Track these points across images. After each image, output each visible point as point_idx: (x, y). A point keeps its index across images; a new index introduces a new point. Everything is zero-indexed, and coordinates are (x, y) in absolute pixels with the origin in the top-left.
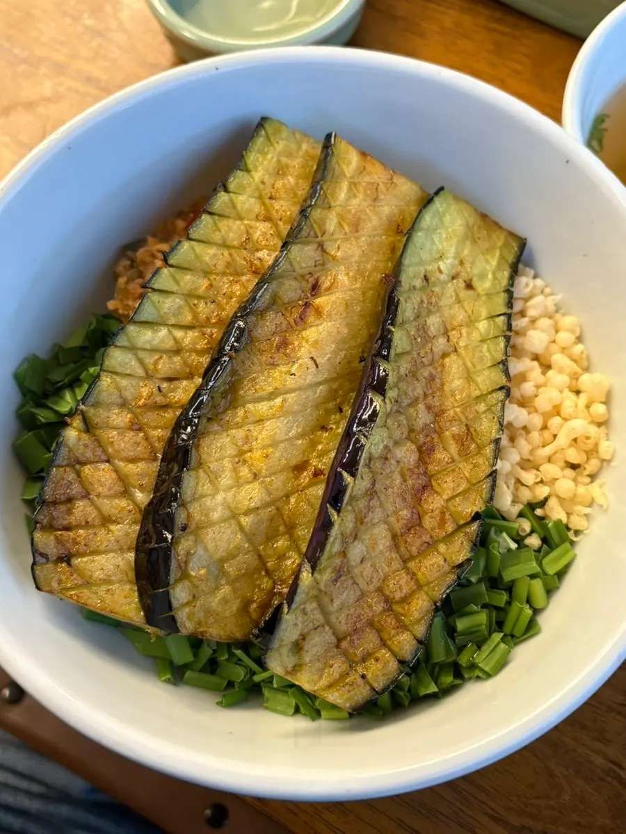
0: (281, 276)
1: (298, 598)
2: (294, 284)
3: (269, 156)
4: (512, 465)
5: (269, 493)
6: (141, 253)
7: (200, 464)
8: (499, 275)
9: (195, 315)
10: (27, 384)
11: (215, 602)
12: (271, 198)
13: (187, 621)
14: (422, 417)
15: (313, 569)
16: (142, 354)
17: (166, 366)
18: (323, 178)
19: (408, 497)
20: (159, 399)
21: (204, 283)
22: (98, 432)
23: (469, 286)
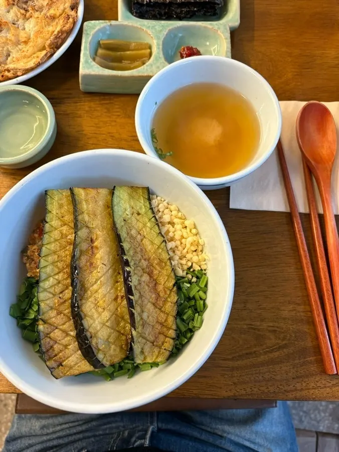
0: (79, 243)
1: (135, 339)
2: (85, 244)
3: (54, 203)
4: (177, 261)
5: (111, 312)
6: (29, 253)
7: (85, 316)
8: (146, 204)
9: (58, 268)
10: (15, 315)
11: (112, 352)
12: (62, 217)
13: (106, 362)
14: (144, 263)
15: (135, 329)
16: (48, 290)
17: (58, 289)
18: (76, 204)
19: (152, 291)
20: (61, 301)
21: (56, 256)
22: (49, 321)
23: (139, 214)
